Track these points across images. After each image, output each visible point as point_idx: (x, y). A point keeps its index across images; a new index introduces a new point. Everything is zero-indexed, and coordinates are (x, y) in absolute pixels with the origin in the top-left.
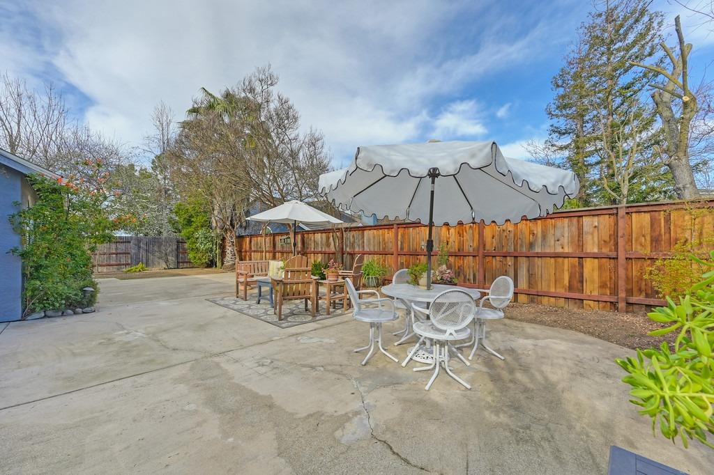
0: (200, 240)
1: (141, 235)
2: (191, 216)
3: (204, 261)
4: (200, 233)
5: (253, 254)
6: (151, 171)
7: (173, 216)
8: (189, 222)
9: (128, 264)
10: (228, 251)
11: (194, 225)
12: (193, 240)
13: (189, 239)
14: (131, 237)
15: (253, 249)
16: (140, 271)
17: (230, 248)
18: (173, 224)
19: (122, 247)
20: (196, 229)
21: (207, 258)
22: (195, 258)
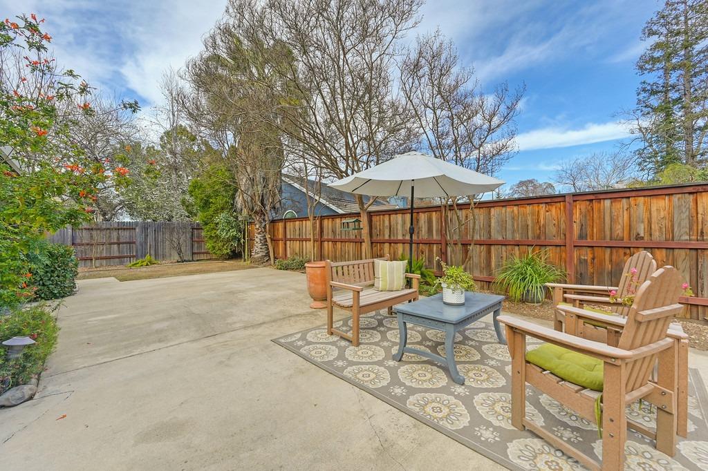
0: (220, 226)
1: (149, 221)
2: (209, 197)
3: (225, 252)
4: (221, 217)
5: (288, 242)
6: (159, 148)
7: (187, 197)
8: (206, 204)
9: (133, 257)
10: (257, 240)
11: (213, 208)
12: (212, 226)
13: (206, 224)
14: (137, 224)
15: (288, 237)
16: (147, 265)
17: (259, 236)
18: (187, 206)
19: (125, 235)
20: (216, 212)
21: (229, 247)
22: (214, 247)
